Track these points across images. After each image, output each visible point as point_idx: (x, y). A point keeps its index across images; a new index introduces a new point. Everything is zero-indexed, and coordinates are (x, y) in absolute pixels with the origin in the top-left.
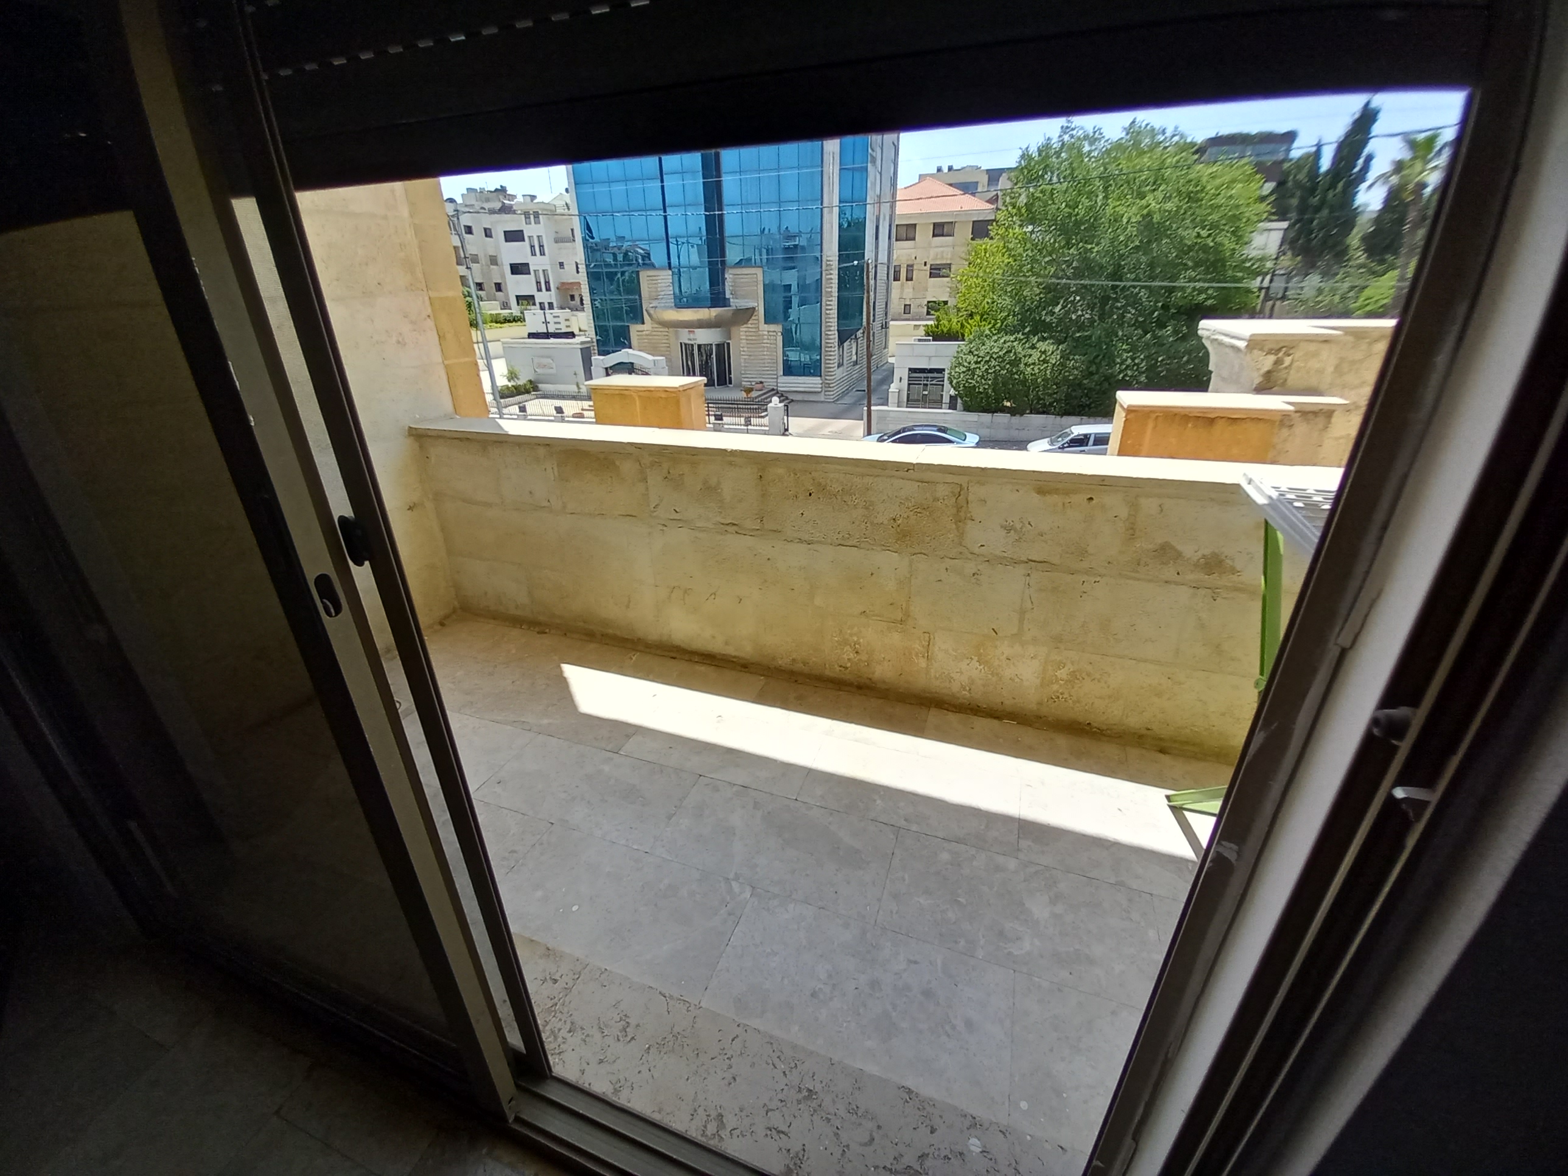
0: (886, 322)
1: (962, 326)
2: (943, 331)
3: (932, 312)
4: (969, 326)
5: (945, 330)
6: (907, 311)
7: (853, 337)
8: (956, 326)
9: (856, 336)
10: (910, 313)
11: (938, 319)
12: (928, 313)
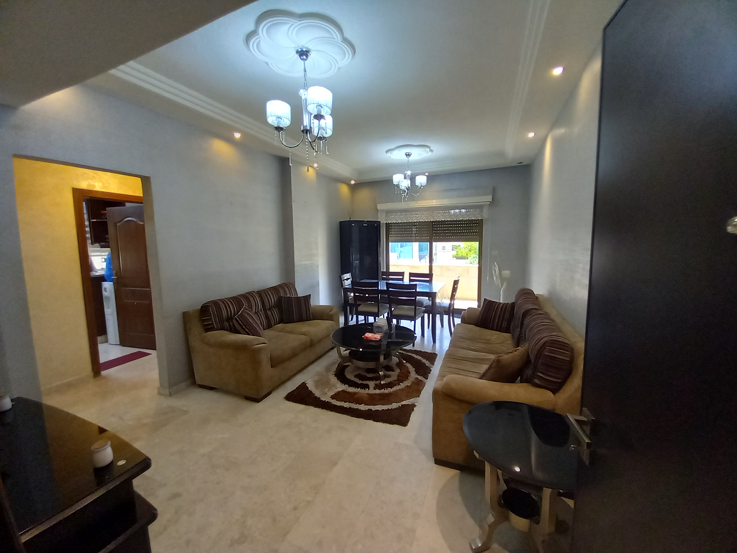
0: (436, 253)
1: (467, 254)
2: (459, 256)
3: (454, 249)
4: (469, 254)
5: (460, 256)
6: (444, 249)
7: (424, 258)
8: (465, 255)
9: (425, 258)
10: (445, 250)
11: (457, 252)
12: (453, 250)
